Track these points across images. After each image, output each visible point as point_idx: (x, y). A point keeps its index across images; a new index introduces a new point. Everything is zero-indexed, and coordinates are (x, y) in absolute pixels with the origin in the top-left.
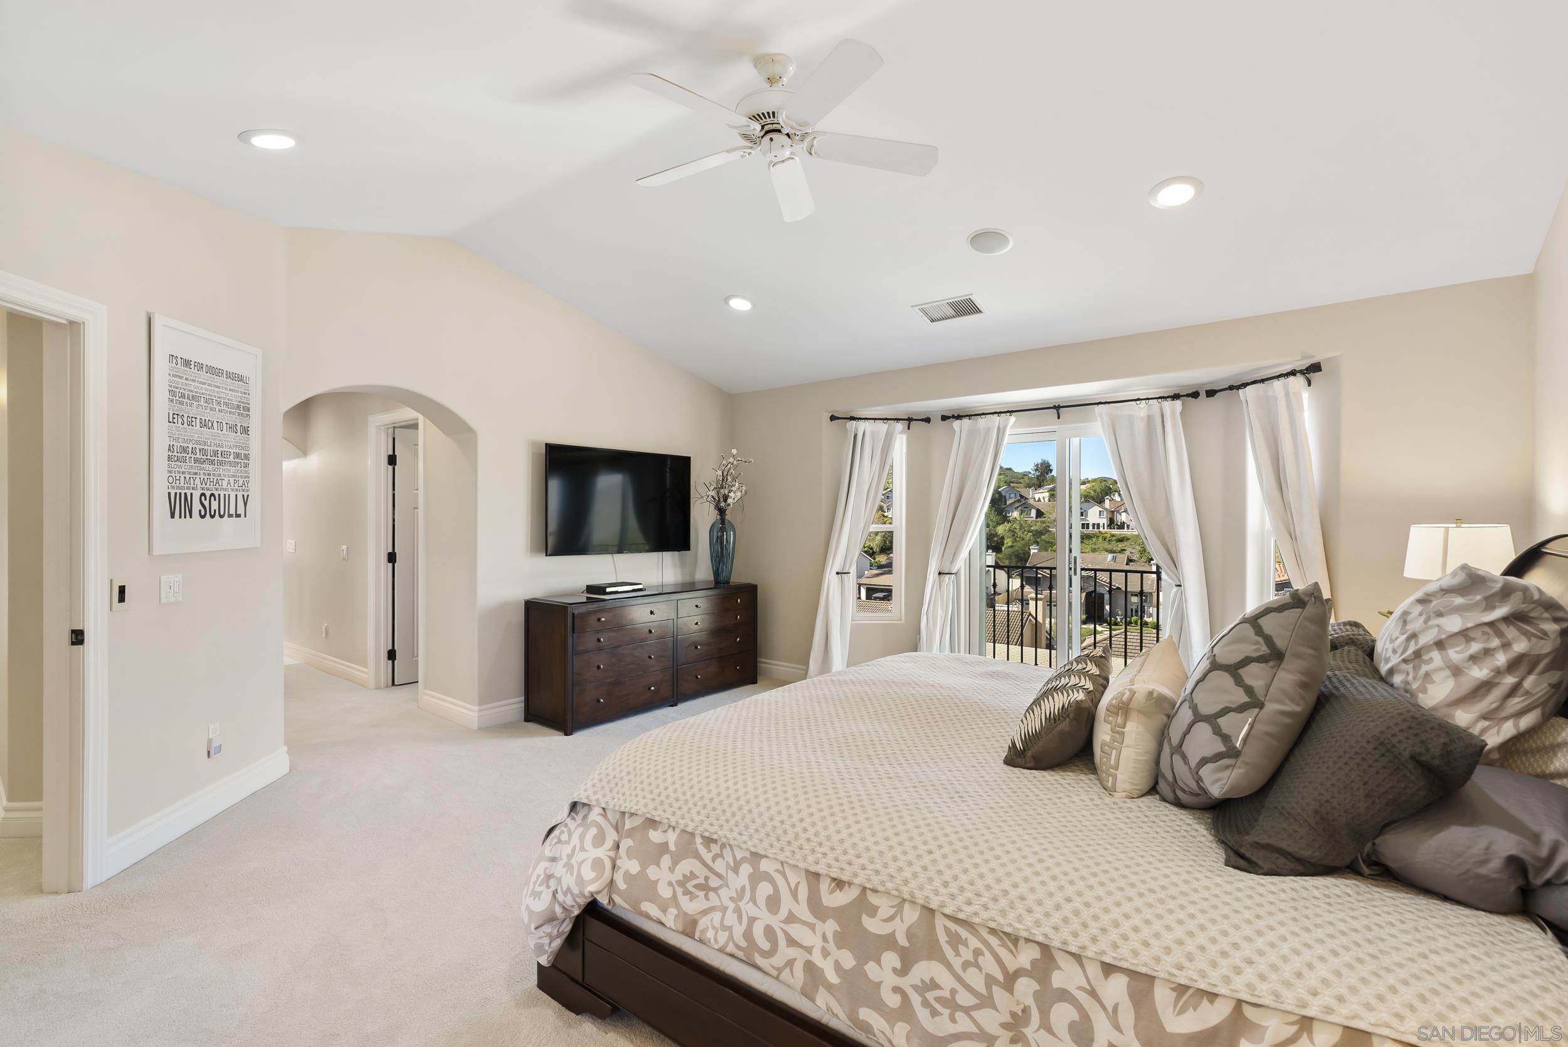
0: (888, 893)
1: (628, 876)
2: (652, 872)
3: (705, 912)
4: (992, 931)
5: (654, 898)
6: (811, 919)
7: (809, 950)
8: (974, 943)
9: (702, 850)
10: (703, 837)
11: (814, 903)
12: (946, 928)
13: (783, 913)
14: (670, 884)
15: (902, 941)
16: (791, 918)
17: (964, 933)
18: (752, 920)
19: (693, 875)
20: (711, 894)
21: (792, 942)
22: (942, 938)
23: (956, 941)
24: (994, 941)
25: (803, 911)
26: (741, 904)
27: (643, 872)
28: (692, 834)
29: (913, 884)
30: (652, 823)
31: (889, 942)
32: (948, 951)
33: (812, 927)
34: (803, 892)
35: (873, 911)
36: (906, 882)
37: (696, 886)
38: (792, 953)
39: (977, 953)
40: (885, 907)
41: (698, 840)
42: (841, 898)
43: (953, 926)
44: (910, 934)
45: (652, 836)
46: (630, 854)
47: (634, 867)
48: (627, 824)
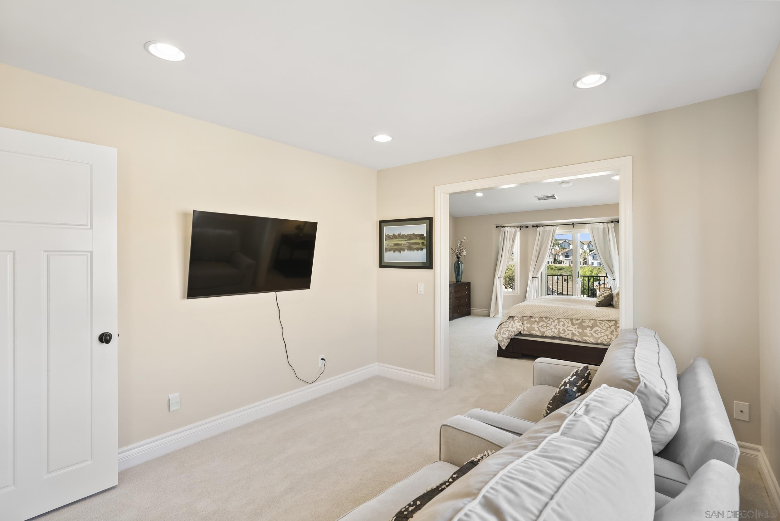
0: (587, 319)
1: (527, 327)
2: (533, 326)
3: (546, 331)
4: (607, 321)
5: (535, 330)
6: (572, 326)
7: (572, 331)
8: (604, 323)
9: (545, 320)
10: (545, 318)
11: (573, 324)
12: (599, 322)
13: (566, 326)
14: (537, 327)
15: (591, 325)
16: (568, 327)
17: (602, 322)
18: (559, 329)
19: (543, 325)
20: (547, 328)
21: (568, 330)
22: (598, 324)
23: (600, 324)
24: (607, 322)
25: (570, 325)
26: (556, 327)
27: (531, 326)
28: (542, 318)
29: (592, 317)
30: (531, 317)
31: (588, 326)
32: (599, 325)
33: (572, 327)
34: (570, 322)
35: (585, 322)
36: (591, 317)
37: (544, 327)
38: (569, 332)
39: (605, 324)
40: (587, 321)
41: (544, 318)
42: (578, 322)
43: (599, 321)
44: (592, 324)
45: (532, 319)
46: (527, 324)
47: (529, 325)
48: (525, 318)
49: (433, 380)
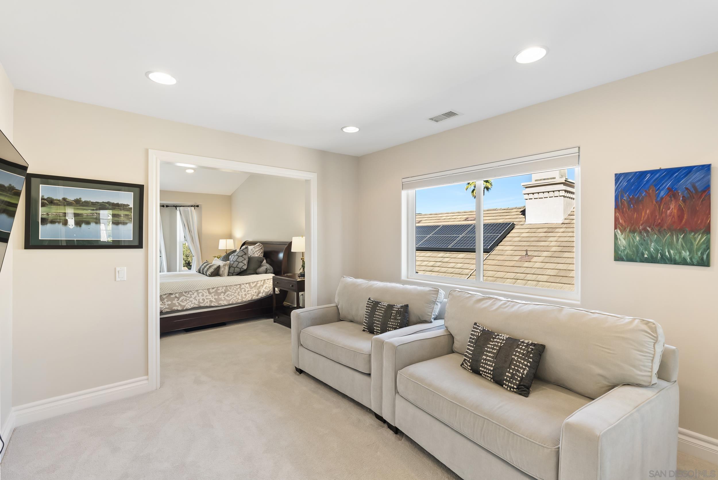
0: (221, 287)
1: (168, 305)
2: (174, 302)
3: (186, 304)
4: (234, 285)
5: (176, 306)
6: (209, 295)
7: (210, 299)
8: (233, 287)
9: (185, 294)
10: (184, 292)
11: (210, 293)
12: (229, 288)
13: (205, 296)
14: (178, 303)
15: (224, 291)
16: (206, 296)
17: (231, 287)
18: (199, 300)
19: (184, 299)
20: (187, 301)
21: (207, 299)
22: (229, 289)
23: (230, 288)
24: (235, 286)
25: (208, 294)
26: (196, 298)
27: (172, 302)
28: (182, 292)
29: (224, 284)
30: (171, 294)
31: (222, 292)
32: (230, 290)
33: (210, 296)
34: (207, 292)
35: (219, 290)
36: (223, 285)
37: (184, 300)
38: (207, 300)
39: (233, 288)
40: (220, 288)
41: (184, 293)
42: (214, 290)
43: (230, 287)
44: (225, 290)
45: (172, 296)
46: (167, 301)
47: (169, 303)
48: (164, 297)
49: (146, 382)
